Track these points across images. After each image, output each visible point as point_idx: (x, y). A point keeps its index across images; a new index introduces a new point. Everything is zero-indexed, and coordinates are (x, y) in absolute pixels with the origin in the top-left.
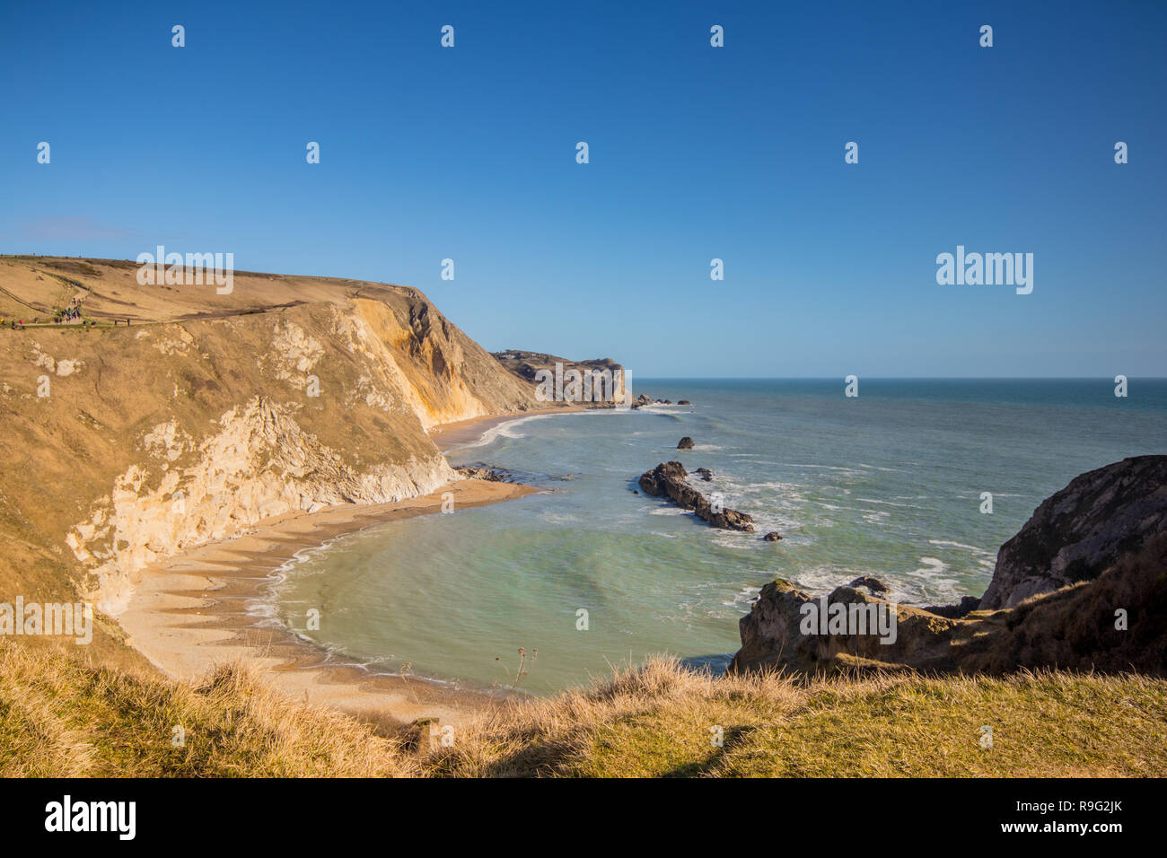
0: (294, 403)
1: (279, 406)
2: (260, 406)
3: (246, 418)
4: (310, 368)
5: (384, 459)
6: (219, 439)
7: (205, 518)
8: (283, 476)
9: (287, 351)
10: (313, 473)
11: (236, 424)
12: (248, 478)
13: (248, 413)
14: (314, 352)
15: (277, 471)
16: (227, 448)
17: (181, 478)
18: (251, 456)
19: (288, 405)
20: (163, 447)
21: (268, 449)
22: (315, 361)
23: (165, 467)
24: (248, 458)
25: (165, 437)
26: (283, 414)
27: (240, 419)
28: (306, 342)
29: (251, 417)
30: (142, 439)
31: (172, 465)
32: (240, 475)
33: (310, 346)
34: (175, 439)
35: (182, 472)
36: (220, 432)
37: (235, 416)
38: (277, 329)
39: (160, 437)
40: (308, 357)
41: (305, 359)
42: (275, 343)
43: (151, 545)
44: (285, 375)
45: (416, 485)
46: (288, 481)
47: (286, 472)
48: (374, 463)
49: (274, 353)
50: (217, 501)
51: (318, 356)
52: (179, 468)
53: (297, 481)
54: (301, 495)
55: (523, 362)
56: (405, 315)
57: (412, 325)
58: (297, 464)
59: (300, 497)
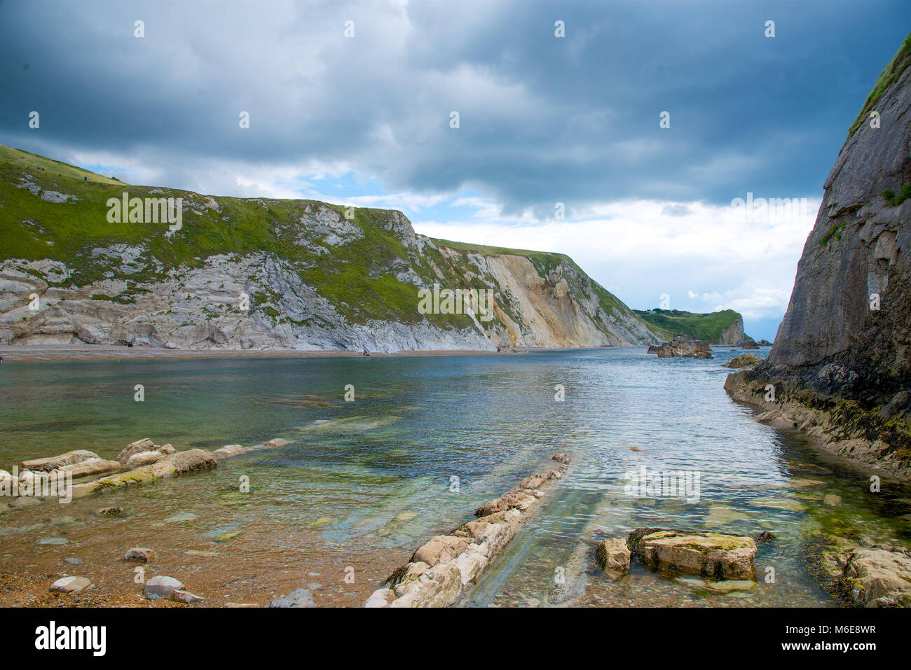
0: (304, 263)
1: (286, 262)
2: (265, 259)
3: (240, 265)
4: (341, 245)
5: (390, 318)
6: (199, 271)
7: (157, 327)
8: (278, 318)
9: (313, 226)
10: (310, 319)
11: (227, 266)
12: (237, 312)
13: (246, 262)
14: (349, 234)
15: (272, 313)
16: (209, 282)
17: (128, 288)
19: (297, 263)
20: (118, 262)
21: (268, 294)
22: (349, 240)
23: (110, 274)
25: (123, 255)
26: (288, 268)
27: (233, 264)
28: (340, 225)
29: (251, 265)
30: (90, 250)
31: (119, 276)
32: (225, 308)
33: (345, 229)
34: (138, 260)
35: (135, 285)
36: (202, 267)
37: (228, 261)
38: (308, 210)
39: (117, 254)
40: (340, 236)
41: (334, 236)
42: (302, 219)
43: (80, 335)
44: (304, 243)
45: (417, 341)
46: (282, 321)
47: (283, 317)
48: (375, 317)
49: (297, 225)
50: (183, 319)
51: (354, 238)
52: (132, 281)
53: (294, 324)
54: (297, 337)
55: (661, 314)
56: (544, 267)
57: (548, 274)
58: (296, 310)
59: (295, 338)
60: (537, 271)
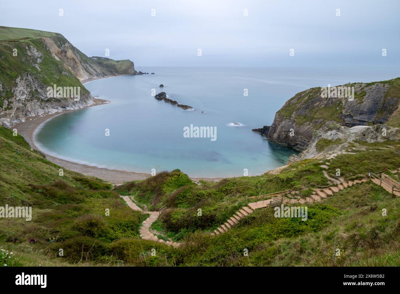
1: (34, 76)
2: (27, 76)
4: (41, 62)
6: (17, 88)
8: (40, 100)
9: (32, 56)
10: (50, 99)
11: (21, 82)
12: (29, 101)
13: (24, 78)
14: (41, 56)
15: (38, 99)
16: (20, 91)
17: (8, 102)
18: (28, 94)
19: (37, 75)
21: (33, 91)
22: (42, 60)
24: (27, 94)
26: (36, 78)
27: (22, 80)
28: (38, 53)
29: (25, 80)
32: (26, 101)
33: (39, 54)
35: (8, 100)
36: (17, 85)
37: (20, 80)
38: (27, 48)
40: (40, 58)
44: (34, 65)
46: (42, 102)
49: (28, 56)
50: (21, 110)
51: (42, 58)
53: (45, 102)
54: (47, 106)
55: (100, 60)
56: (59, 43)
57: (62, 47)
58: (44, 96)
59: (46, 108)
60: (57, 45)
